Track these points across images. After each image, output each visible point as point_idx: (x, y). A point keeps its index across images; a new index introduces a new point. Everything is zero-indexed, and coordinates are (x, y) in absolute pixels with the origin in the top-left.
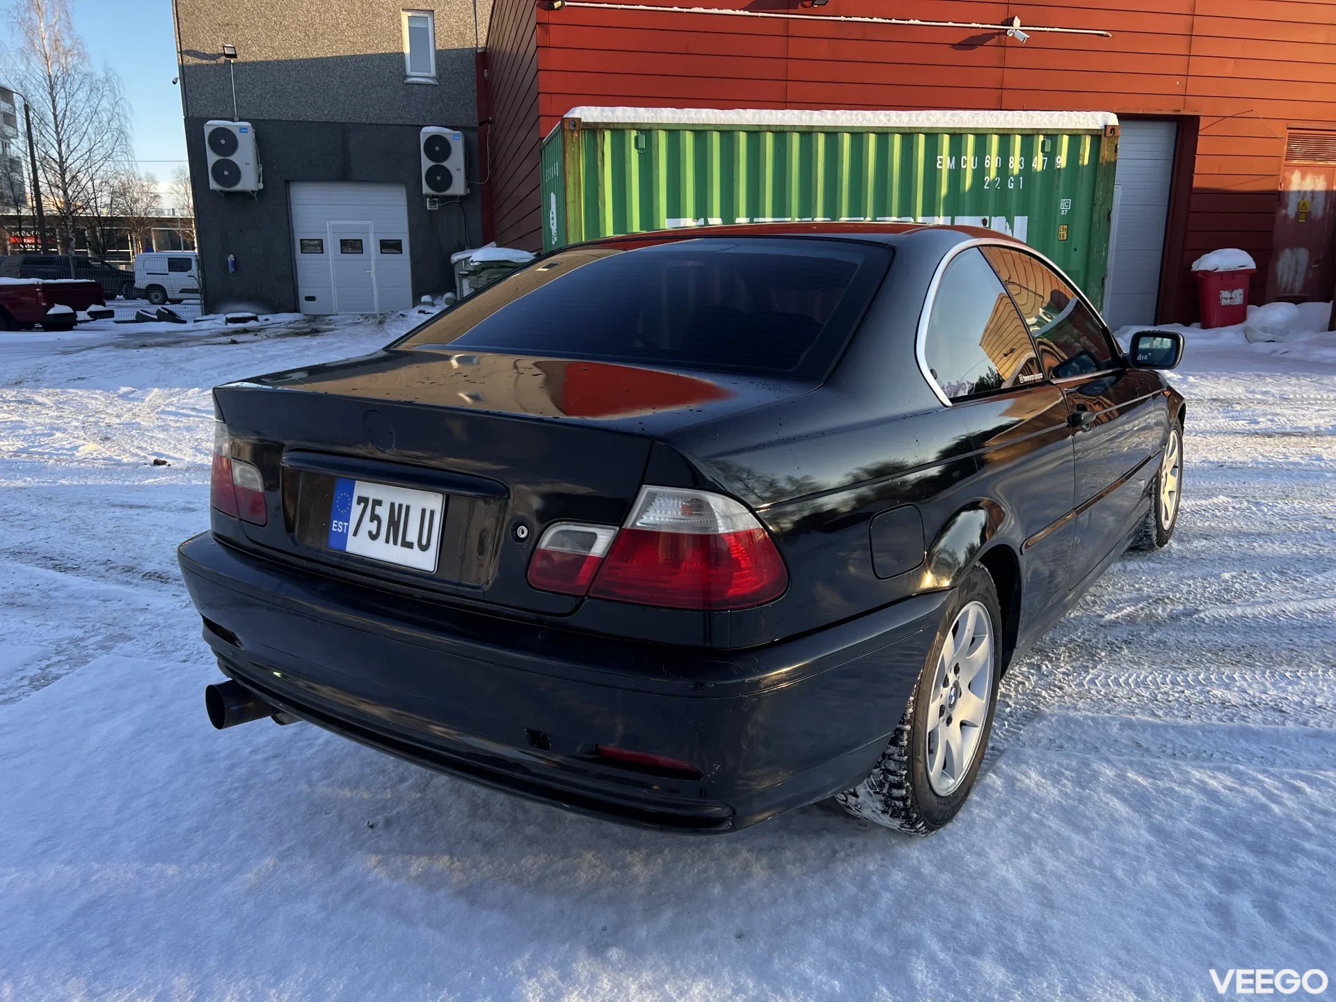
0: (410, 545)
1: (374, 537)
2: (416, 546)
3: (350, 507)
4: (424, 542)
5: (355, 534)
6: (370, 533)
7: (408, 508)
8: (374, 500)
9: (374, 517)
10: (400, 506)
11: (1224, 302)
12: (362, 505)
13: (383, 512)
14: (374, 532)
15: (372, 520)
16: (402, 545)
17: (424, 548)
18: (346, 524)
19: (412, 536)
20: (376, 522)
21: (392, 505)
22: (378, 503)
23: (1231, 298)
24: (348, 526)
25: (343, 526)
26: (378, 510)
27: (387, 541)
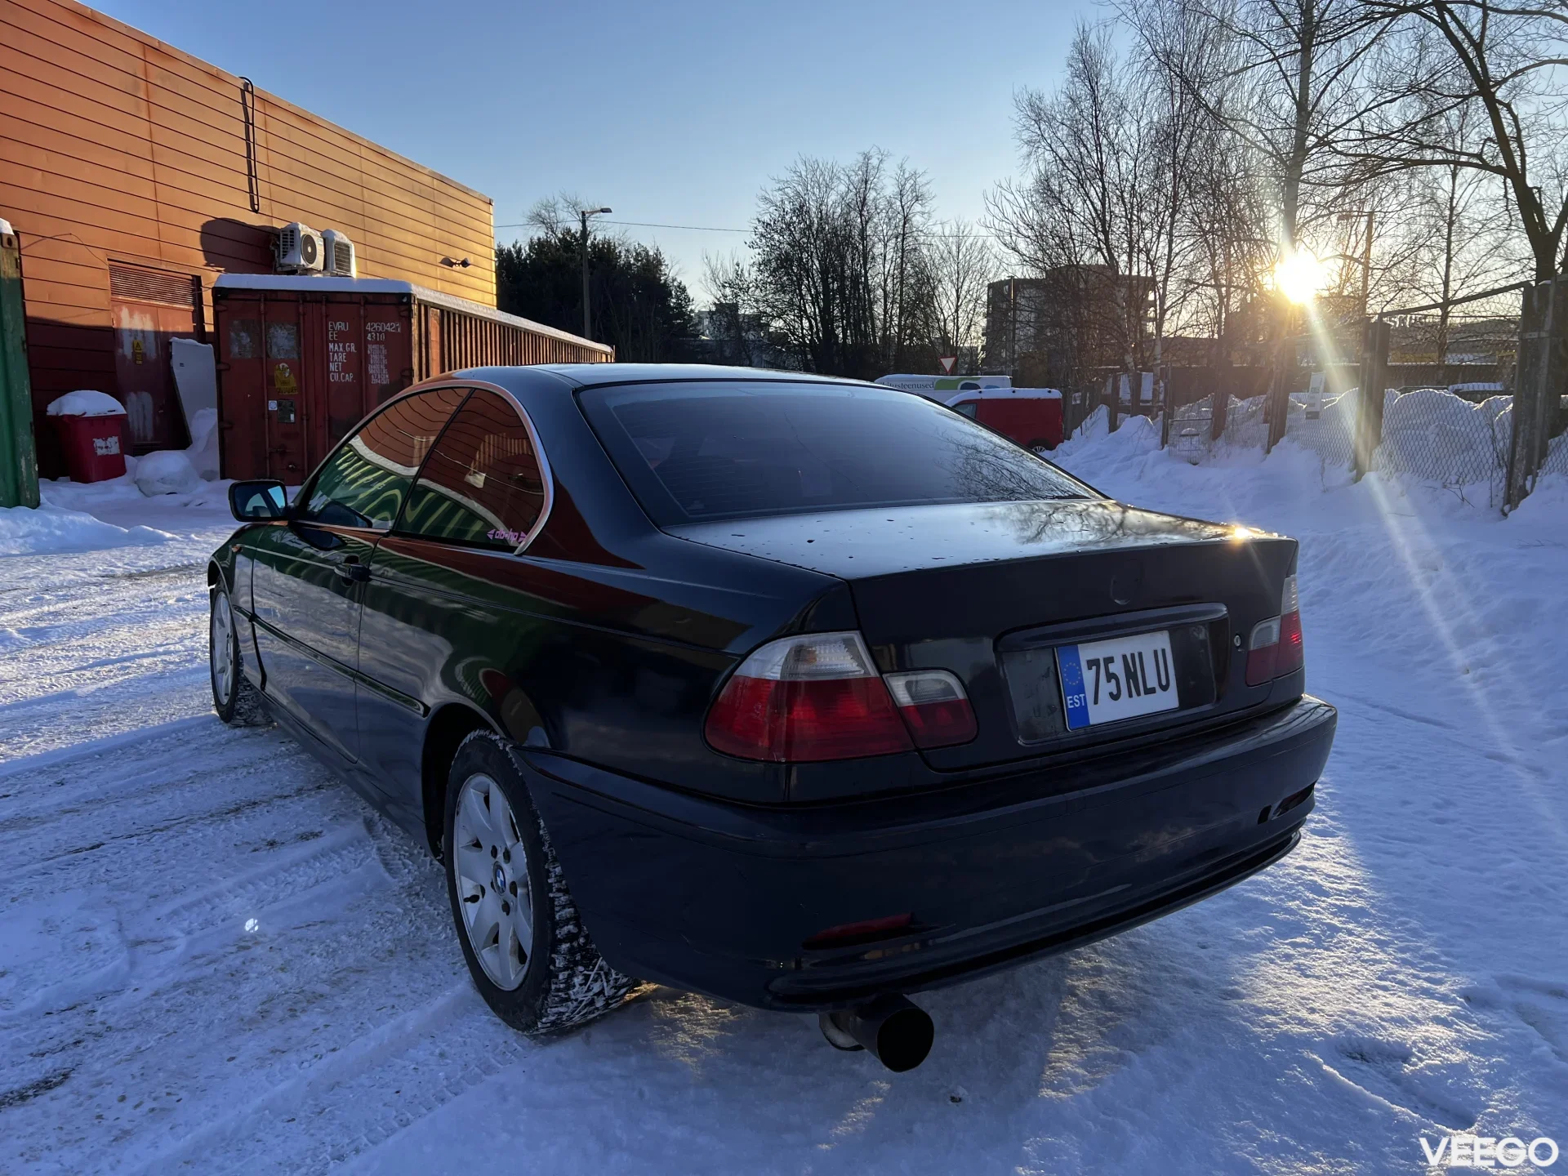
0: (1153, 691)
1: (1115, 697)
2: (1158, 689)
3: (1081, 675)
4: (1164, 683)
5: (1096, 702)
6: (1111, 694)
7: (1140, 654)
8: (1105, 659)
9: (1111, 676)
10: (1133, 656)
11: (100, 452)
12: (1094, 668)
13: (1117, 668)
14: (1115, 692)
15: (1109, 681)
16: (1146, 693)
17: (1165, 688)
18: (1082, 695)
19: (1152, 682)
20: (1113, 681)
21: (1124, 657)
22: (1109, 660)
23: (107, 447)
24: (1085, 697)
25: (1080, 699)
26: (1113, 668)
27: (1130, 696)
